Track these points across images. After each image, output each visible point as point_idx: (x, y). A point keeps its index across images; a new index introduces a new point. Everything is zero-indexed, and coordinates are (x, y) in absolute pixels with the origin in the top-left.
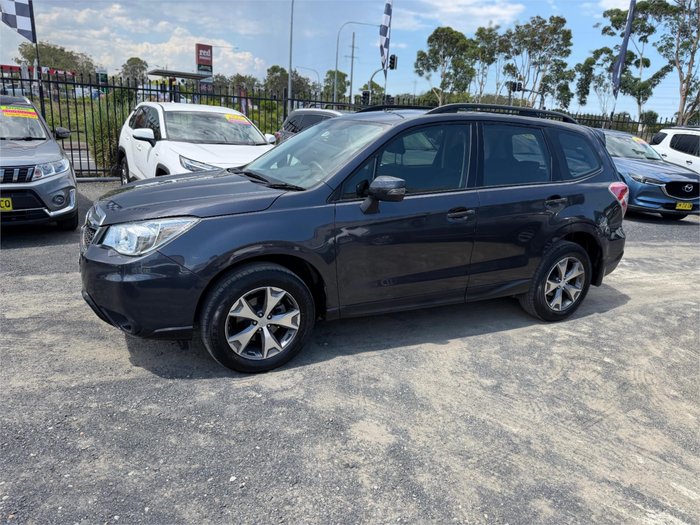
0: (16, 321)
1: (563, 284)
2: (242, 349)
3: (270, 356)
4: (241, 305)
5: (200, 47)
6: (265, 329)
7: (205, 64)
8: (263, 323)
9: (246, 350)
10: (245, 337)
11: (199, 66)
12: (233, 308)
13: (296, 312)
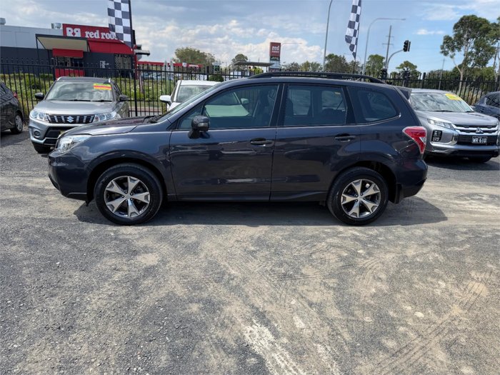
0: (47, 190)
1: (360, 199)
2: (115, 210)
3: (132, 216)
4: (112, 185)
5: (273, 44)
6: (129, 201)
7: (275, 56)
8: (128, 197)
9: (117, 211)
10: (117, 203)
11: (271, 57)
12: (108, 186)
13: (147, 193)
